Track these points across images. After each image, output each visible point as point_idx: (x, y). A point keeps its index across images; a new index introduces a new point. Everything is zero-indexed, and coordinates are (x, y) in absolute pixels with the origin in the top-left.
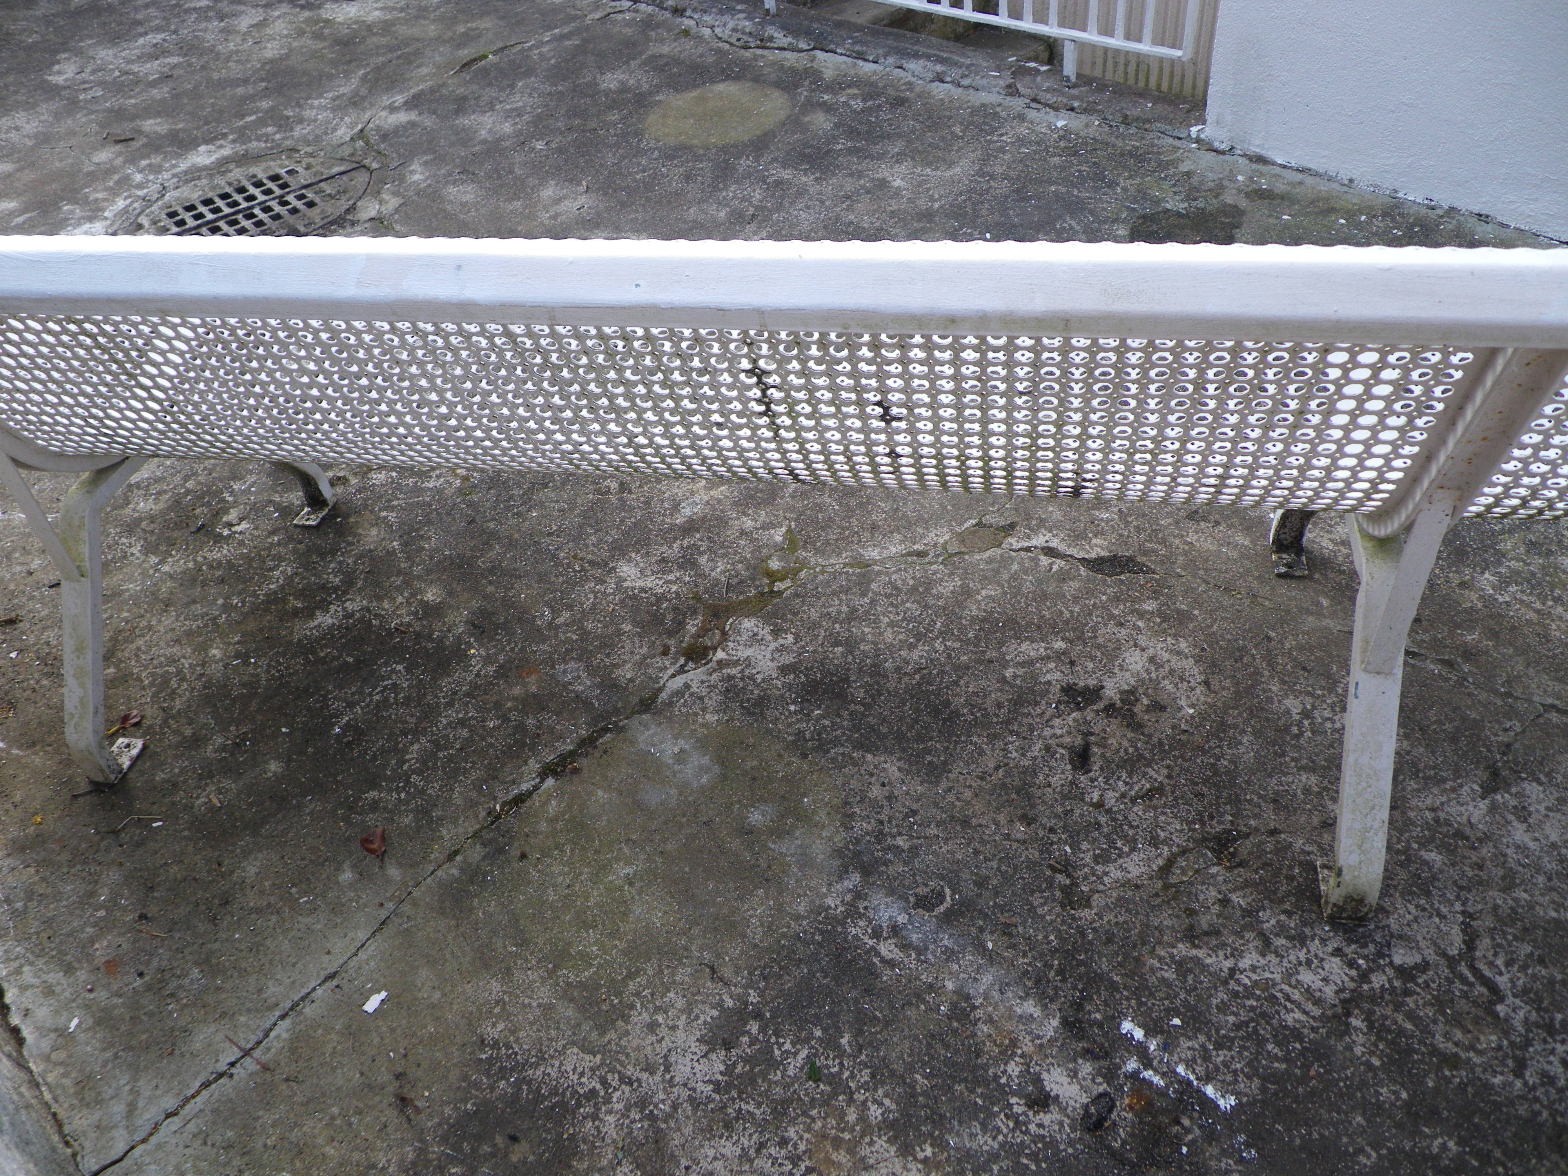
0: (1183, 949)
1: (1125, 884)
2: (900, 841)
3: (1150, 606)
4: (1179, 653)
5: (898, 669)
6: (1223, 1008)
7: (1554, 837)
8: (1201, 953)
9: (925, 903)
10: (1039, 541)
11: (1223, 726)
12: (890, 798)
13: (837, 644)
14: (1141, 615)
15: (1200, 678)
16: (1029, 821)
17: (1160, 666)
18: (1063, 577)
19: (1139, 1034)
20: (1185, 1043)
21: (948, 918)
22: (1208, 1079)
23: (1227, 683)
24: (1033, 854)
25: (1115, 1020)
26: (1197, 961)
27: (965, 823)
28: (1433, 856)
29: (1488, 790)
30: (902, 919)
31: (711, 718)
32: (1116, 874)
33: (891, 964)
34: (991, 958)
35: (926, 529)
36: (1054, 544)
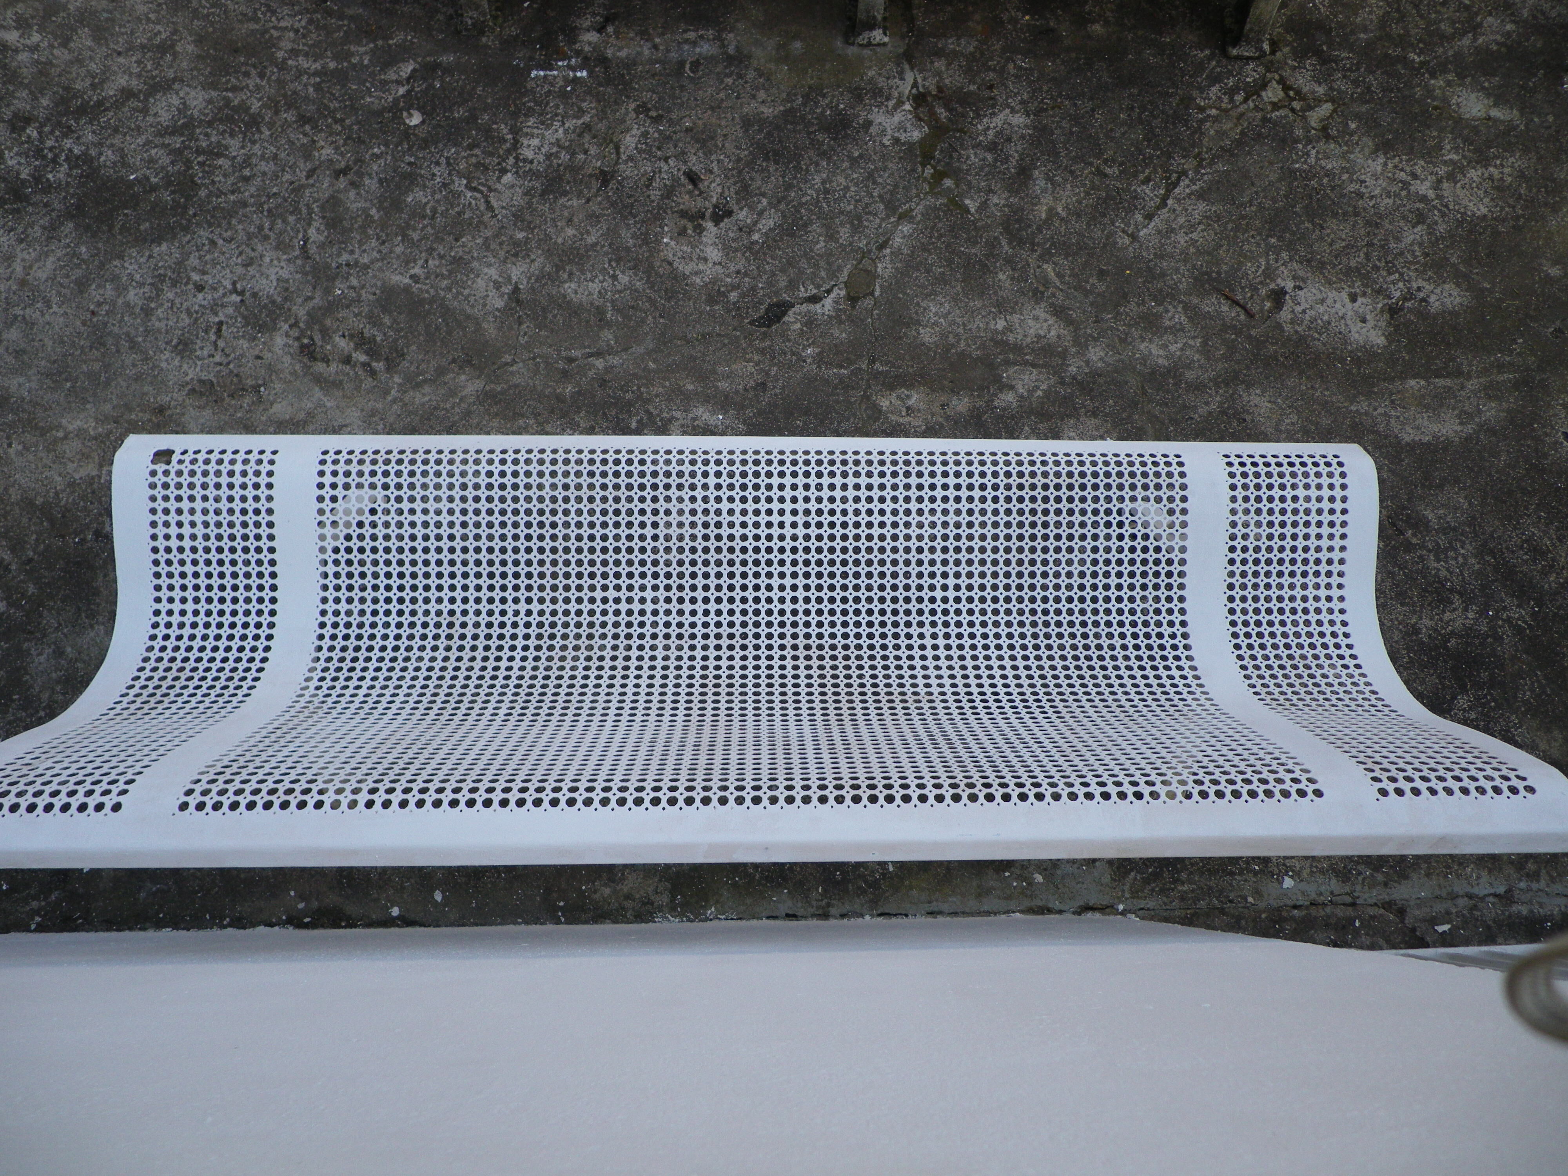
0: (587, 118)
1: (628, 130)
2: (729, 81)
3: (733, 296)
4: (697, 273)
5: (817, 164)
6: (557, 106)
7: (479, 280)
8: (580, 122)
9: (696, 65)
10: (828, 302)
11: (646, 242)
12: (754, 97)
13: (861, 156)
14: (734, 287)
15: (676, 265)
16: (688, 130)
17: (699, 258)
18: (792, 285)
19: (579, 74)
20: (561, 83)
21: (681, 64)
22: (545, 76)
23: (661, 271)
24: (674, 116)
25: (590, 73)
26: (578, 118)
27: (712, 109)
28: (520, 235)
29: (516, 289)
30: (698, 50)
31: (871, 73)
32: (634, 132)
33: (685, 31)
34: (652, 62)
35: (897, 269)
36: (818, 306)
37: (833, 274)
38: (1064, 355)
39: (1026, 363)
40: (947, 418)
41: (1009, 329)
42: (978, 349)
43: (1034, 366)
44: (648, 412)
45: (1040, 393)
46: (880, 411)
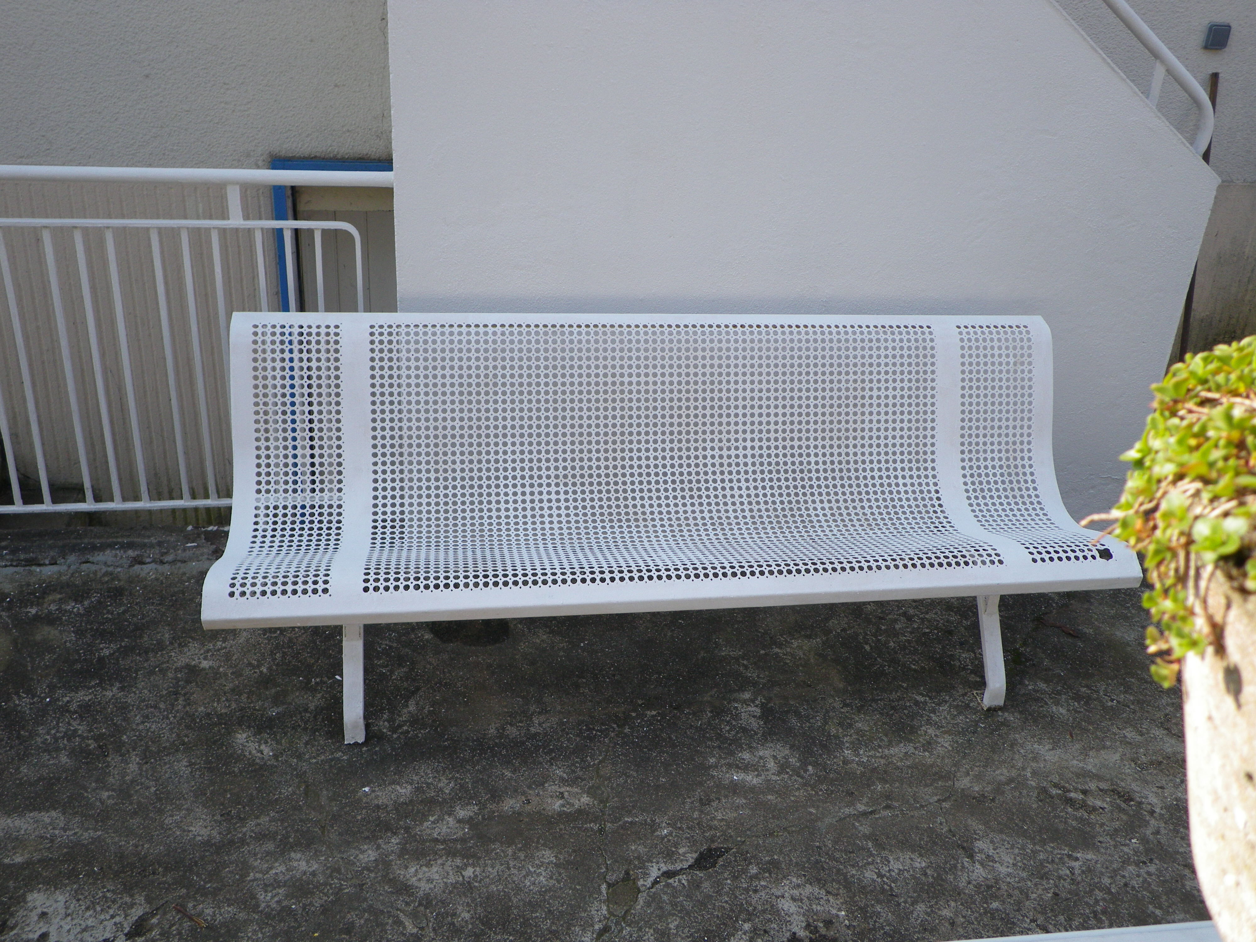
3: (753, 870)
4: (799, 886)
7: (1011, 861)
10: (654, 873)
11: (863, 910)
14: (756, 877)
15: (823, 892)
17: (801, 900)
18: (696, 885)
23: (835, 885)
28: (995, 905)
29: (971, 857)
35: (585, 911)
36: (664, 868)
37: (654, 899)
38: (403, 852)
39: (444, 842)
40: (524, 793)
41: (459, 870)
42: (495, 849)
43: (436, 840)
44: (802, 778)
45: (431, 818)
46: (588, 793)
